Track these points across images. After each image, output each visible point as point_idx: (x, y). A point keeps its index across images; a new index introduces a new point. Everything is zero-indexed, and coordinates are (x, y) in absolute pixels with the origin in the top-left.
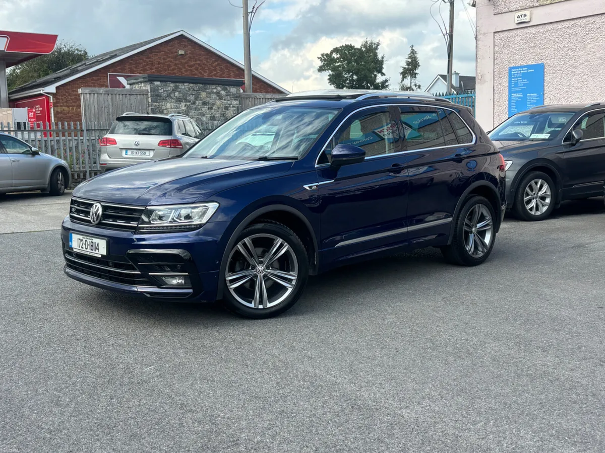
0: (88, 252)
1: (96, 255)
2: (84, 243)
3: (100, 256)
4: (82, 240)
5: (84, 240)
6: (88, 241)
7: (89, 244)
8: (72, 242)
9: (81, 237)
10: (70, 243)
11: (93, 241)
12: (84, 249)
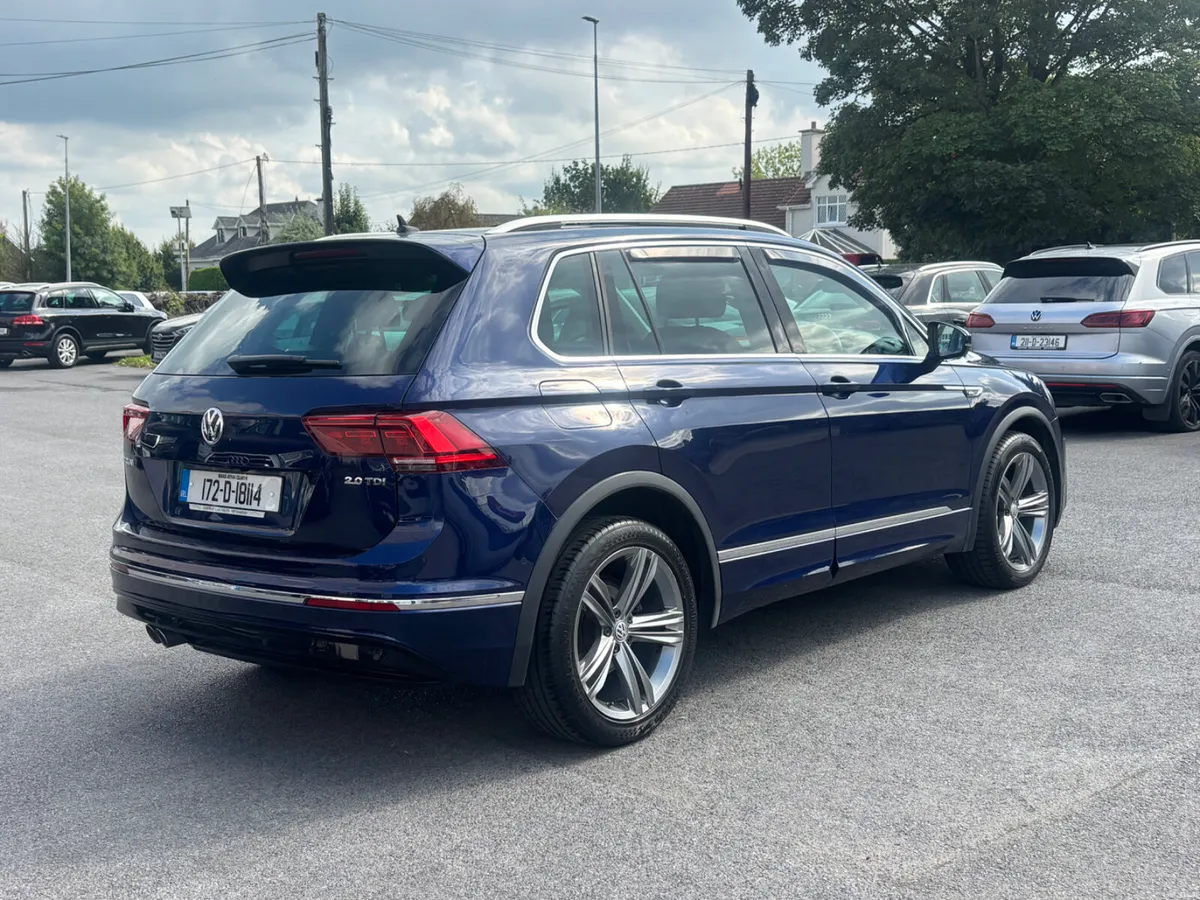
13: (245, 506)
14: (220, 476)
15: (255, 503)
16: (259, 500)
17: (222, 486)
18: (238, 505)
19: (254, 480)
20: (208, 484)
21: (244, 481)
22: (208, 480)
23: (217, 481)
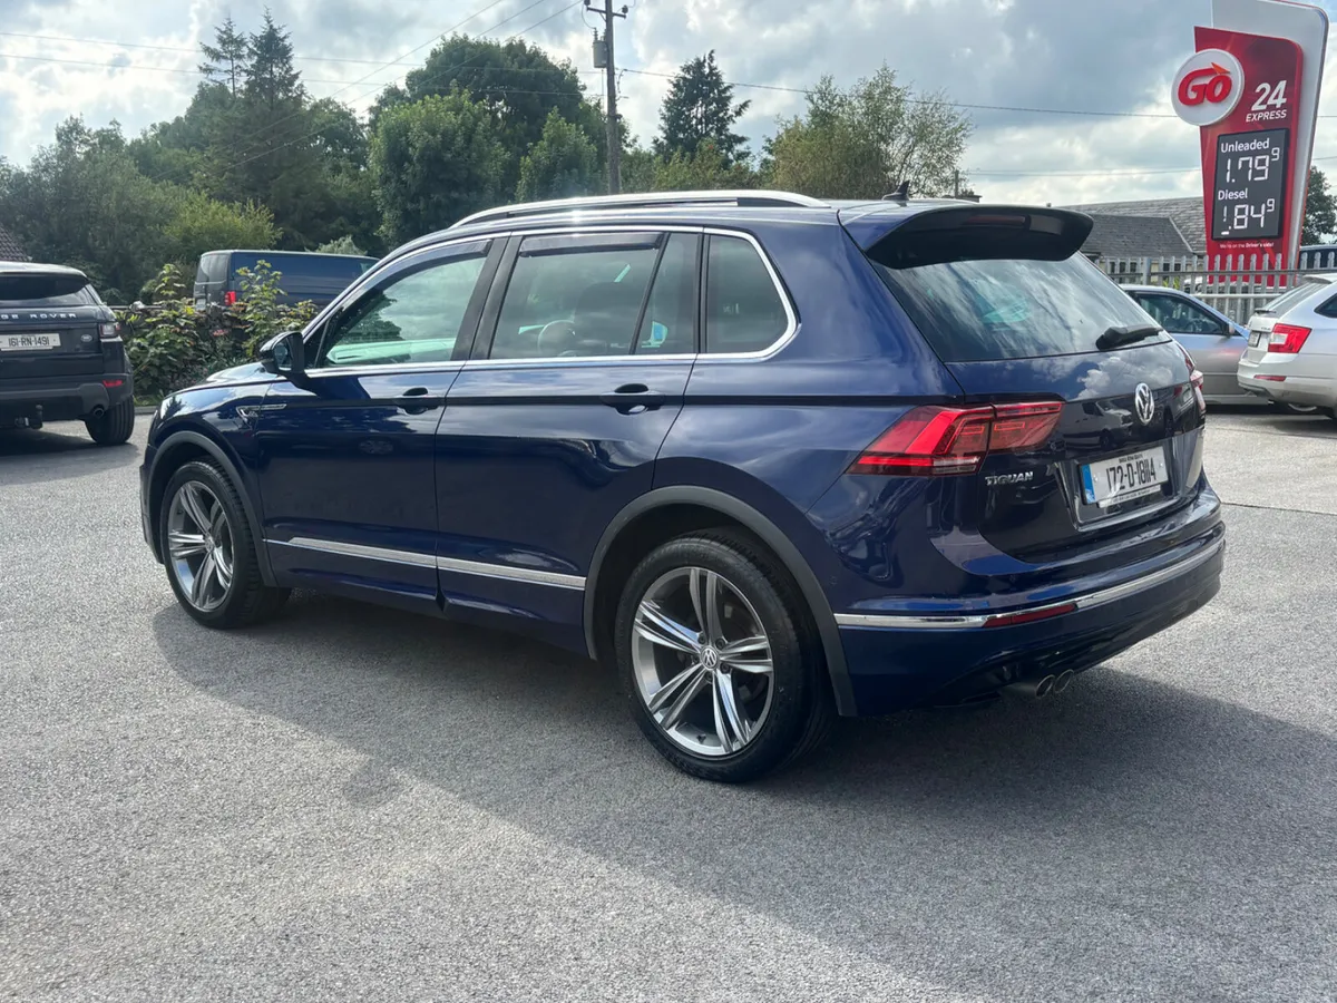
13: (1147, 484)
14: (1121, 461)
15: (1152, 477)
16: (1153, 474)
17: (1125, 472)
18: (1143, 485)
19: (1146, 455)
20: (1112, 473)
21: (1140, 459)
22: (1113, 469)
23: (1120, 467)
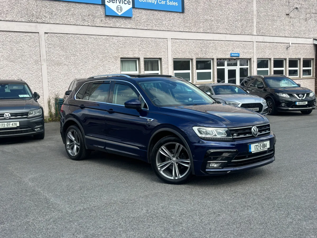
0: (262, 149)
1: (265, 150)
2: (259, 146)
3: (267, 149)
4: (258, 145)
5: (259, 145)
6: (262, 144)
7: (262, 145)
8: (251, 149)
9: (257, 144)
10: (250, 150)
11: (264, 143)
12: (259, 149)
